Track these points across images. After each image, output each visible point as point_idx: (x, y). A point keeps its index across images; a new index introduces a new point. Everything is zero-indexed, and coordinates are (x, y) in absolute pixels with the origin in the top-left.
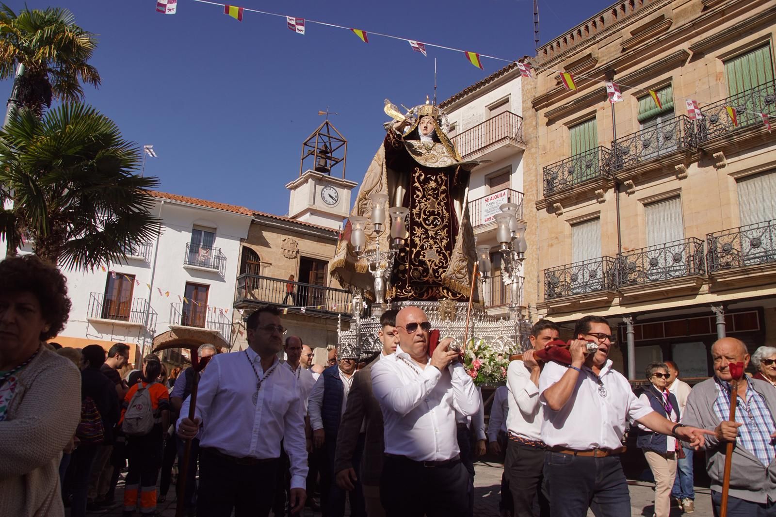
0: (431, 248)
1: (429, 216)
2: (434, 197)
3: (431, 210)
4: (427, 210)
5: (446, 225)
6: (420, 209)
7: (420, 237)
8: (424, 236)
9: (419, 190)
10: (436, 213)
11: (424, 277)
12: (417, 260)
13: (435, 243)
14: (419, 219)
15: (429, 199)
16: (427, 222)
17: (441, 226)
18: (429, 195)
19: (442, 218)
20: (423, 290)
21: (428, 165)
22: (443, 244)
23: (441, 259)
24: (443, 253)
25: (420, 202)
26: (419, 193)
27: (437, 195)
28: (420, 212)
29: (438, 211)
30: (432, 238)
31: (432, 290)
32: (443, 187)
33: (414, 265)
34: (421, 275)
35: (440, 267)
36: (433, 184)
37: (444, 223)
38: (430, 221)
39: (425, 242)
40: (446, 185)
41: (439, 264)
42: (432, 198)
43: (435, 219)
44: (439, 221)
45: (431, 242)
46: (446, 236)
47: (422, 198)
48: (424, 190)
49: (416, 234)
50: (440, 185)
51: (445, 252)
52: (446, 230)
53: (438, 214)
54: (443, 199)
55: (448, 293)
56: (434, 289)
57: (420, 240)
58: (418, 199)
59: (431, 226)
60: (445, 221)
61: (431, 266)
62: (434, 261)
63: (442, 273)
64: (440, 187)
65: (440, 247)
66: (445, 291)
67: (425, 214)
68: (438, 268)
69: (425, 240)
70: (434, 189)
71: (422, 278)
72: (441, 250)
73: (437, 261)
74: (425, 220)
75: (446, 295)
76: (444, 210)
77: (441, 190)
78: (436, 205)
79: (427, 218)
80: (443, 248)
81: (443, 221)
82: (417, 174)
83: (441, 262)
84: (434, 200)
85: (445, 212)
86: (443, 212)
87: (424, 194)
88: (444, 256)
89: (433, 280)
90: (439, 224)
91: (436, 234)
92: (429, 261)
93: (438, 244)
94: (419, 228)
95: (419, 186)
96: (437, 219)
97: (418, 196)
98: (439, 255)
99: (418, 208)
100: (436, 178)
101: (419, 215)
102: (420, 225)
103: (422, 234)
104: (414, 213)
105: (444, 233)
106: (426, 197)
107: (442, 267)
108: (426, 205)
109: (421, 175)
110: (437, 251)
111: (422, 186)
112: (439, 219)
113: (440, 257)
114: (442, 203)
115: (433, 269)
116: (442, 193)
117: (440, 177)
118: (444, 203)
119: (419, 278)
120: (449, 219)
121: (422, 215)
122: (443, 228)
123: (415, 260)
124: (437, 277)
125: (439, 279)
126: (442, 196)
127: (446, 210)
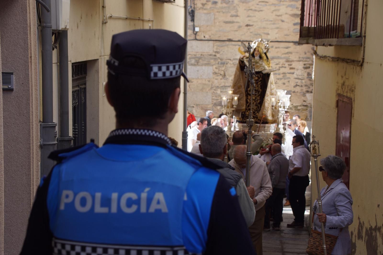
0: (253, 104)
13: (255, 102)
17: (258, 95)
19: (259, 92)
27: (258, 83)
32: (261, 79)
33: (247, 110)
35: (256, 111)
36: (256, 78)
40: (262, 78)
54: (260, 84)
62: (254, 108)
70: (256, 80)
72: (257, 104)
81: (259, 93)
83: (256, 109)
85: (260, 89)
86: (259, 89)
88: (258, 107)
91: (256, 98)
98: (256, 106)
105: (258, 98)
107: (257, 111)
112: (257, 92)
114: (259, 86)
116: (260, 81)
117: (260, 75)
118: (261, 86)
120: (261, 92)
122: (258, 96)
123: (248, 108)
124: (254, 115)
125: (255, 115)
126: (260, 83)
127: (261, 88)
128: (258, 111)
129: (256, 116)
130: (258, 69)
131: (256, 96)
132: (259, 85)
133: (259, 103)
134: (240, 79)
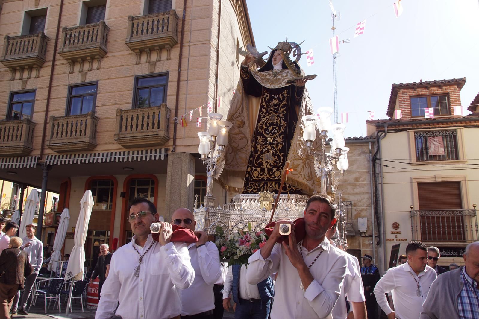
0: (268, 152)
1: (269, 127)
2: (274, 112)
3: (271, 121)
4: (268, 122)
5: (282, 132)
6: (263, 123)
7: (261, 144)
8: (263, 143)
9: (264, 108)
10: (275, 124)
11: (261, 175)
12: (257, 162)
13: (272, 147)
14: (261, 130)
15: (270, 114)
16: (267, 132)
17: (278, 134)
18: (272, 110)
19: (280, 127)
20: (261, 186)
21: (273, 87)
22: (278, 148)
23: (276, 160)
24: (278, 155)
25: (263, 117)
26: (264, 110)
27: (278, 109)
28: (263, 125)
29: (276, 122)
30: (270, 143)
31: (267, 185)
32: (284, 103)
33: (255, 167)
34: (259, 174)
35: (274, 167)
36: (275, 102)
37: (281, 131)
38: (270, 130)
39: (264, 148)
40: (286, 101)
41: (274, 164)
42: (272, 112)
43: (273, 128)
44: (276, 130)
45: (269, 147)
46: (281, 141)
47: (265, 114)
48: (268, 107)
49: (258, 142)
50: (282, 102)
51: (279, 154)
52: (282, 136)
53: (277, 124)
54: (283, 112)
55: (279, 187)
56: (269, 184)
57: (261, 147)
58: (263, 114)
59: (270, 134)
60: (282, 129)
61: (266, 167)
62: (269, 162)
63: (275, 171)
64: (281, 103)
65: (276, 151)
66: (277, 186)
67: (266, 126)
68: (273, 168)
69: (264, 146)
70: (275, 105)
71: (260, 177)
72: (277, 152)
73: (272, 162)
74: (265, 130)
75: (277, 189)
76: (282, 121)
77: (281, 106)
78: (276, 118)
79: (267, 128)
80: (278, 152)
81: (280, 130)
82: (265, 96)
83: (275, 162)
84: (274, 114)
86: (280, 122)
87: (267, 110)
88: (279, 157)
89: (268, 178)
90: (276, 132)
91: (273, 140)
92: (266, 162)
93: (274, 148)
94: (260, 138)
95: (265, 105)
96: (275, 128)
97: (263, 112)
98: (274, 157)
99: (261, 122)
100: (279, 96)
101: (261, 127)
102: (261, 135)
103: (262, 141)
104: (259, 126)
105: (279, 140)
106: (268, 113)
107: (276, 166)
108: (267, 118)
109: (267, 96)
110: (273, 154)
111: (266, 104)
112: (277, 128)
113: (275, 158)
114: (281, 115)
115: (268, 168)
116: (282, 107)
117: (282, 95)
118: (284, 115)
119: (257, 177)
120: (286, 127)
121: (264, 127)
122: (280, 135)
123: (256, 163)
124: (271, 175)
125: (273, 176)
126: (282, 109)
127: (284, 120)
128: (279, 167)
129: (275, 177)
130: (279, 84)
131: (274, 136)
132: (280, 113)
133: (280, 151)
134: (243, 108)
